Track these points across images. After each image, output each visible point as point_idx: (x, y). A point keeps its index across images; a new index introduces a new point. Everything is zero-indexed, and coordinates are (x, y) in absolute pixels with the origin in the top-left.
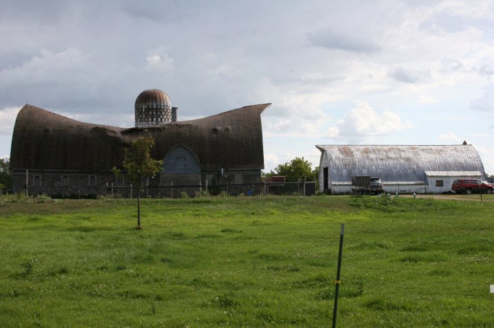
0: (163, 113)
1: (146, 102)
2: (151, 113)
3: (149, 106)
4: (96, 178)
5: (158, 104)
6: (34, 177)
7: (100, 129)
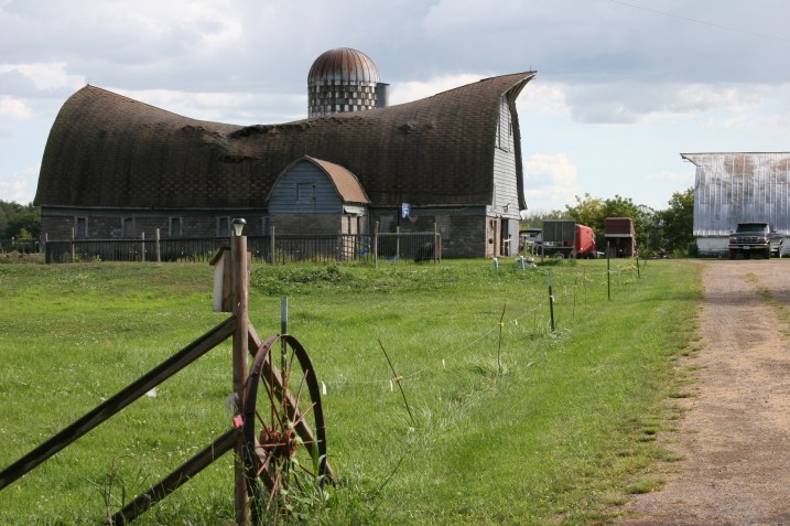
0: (355, 95)
1: (322, 75)
2: (330, 95)
3: (326, 81)
4: (181, 222)
5: (345, 76)
6: (76, 220)
7: (193, 128)
